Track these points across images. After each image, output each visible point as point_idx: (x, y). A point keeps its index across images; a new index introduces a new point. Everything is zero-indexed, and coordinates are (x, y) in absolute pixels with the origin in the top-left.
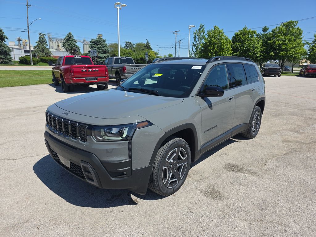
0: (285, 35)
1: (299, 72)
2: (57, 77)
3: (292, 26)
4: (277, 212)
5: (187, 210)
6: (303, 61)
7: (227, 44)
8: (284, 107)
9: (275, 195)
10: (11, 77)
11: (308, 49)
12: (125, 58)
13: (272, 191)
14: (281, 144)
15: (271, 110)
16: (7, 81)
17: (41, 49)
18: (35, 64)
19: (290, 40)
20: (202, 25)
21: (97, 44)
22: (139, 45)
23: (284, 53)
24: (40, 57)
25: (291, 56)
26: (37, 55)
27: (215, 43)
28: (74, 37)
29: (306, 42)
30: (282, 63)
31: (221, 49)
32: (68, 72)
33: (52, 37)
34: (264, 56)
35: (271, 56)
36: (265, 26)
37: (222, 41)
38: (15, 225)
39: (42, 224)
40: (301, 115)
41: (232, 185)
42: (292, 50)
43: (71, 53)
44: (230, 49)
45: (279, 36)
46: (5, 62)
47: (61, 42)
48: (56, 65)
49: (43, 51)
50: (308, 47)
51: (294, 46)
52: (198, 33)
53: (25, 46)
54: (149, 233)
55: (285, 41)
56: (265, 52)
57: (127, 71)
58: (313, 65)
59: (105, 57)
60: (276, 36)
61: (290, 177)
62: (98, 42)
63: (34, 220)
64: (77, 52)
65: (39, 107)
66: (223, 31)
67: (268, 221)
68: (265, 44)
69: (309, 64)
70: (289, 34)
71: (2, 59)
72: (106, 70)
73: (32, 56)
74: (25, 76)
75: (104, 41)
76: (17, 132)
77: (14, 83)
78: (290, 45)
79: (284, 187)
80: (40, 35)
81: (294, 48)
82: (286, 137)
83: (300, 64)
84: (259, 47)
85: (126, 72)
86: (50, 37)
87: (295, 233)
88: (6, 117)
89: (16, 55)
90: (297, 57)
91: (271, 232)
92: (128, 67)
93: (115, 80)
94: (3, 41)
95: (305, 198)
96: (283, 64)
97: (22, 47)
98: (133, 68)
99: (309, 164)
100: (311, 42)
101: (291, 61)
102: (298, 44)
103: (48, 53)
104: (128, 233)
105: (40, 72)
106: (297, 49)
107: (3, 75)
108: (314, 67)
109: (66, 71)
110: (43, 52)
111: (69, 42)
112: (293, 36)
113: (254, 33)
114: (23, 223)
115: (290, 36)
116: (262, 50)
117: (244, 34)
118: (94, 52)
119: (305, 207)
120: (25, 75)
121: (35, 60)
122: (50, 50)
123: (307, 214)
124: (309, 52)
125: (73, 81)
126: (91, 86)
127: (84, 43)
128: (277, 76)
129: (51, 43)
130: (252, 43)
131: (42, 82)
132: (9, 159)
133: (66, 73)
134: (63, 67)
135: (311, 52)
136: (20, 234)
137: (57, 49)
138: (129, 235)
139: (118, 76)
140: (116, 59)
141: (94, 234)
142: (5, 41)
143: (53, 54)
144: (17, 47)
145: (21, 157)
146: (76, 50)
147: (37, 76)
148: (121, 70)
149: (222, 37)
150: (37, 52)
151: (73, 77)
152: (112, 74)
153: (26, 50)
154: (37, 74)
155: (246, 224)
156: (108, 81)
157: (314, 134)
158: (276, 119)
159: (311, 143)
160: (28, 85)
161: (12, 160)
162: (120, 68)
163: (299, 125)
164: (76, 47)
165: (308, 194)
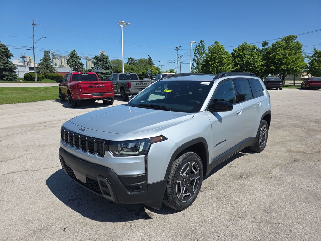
0: (285, 49)
1: (301, 85)
2: (64, 93)
3: (292, 40)
4: (283, 215)
5: (198, 214)
6: (304, 74)
7: (228, 59)
8: (287, 119)
9: (280, 200)
10: (17, 94)
11: (308, 63)
12: (130, 74)
13: (277, 196)
14: (284, 154)
15: (274, 122)
16: (14, 97)
17: (45, 66)
18: (39, 80)
19: (290, 53)
20: (202, 40)
21: (101, 60)
22: (141, 61)
23: (285, 66)
24: (44, 73)
25: (291, 69)
26: (41, 72)
27: (216, 58)
28: (78, 54)
29: (306, 55)
30: (283, 77)
31: (222, 64)
32: (75, 88)
33: (56, 54)
34: (265, 70)
35: (272, 70)
36: (264, 41)
37: (223, 56)
38: (43, 229)
39: (68, 227)
40: (304, 126)
41: (239, 192)
42: (293, 64)
43: (75, 69)
44: (231, 64)
45: (279, 50)
46: (10, 79)
47: (64, 59)
48: (63, 81)
49: (47, 67)
50: (308, 60)
51: (294, 59)
52: (199, 49)
53: (29, 63)
54: (166, 233)
55: (286, 55)
56: (266, 66)
57: (132, 86)
58: (314, 78)
59: (108, 73)
60: (276, 50)
61: (293, 184)
62: (101, 59)
63: (60, 223)
64: (81, 68)
65: (48, 122)
66: (223, 47)
67: (274, 223)
68: (265, 58)
69: (310, 76)
70: (288, 48)
71: (7, 76)
72: (112, 86)
73: (37, 73)
74: (31, 93)
75: (107, 57)
76: (31, 145)
77: (21, 99)
78: (290, 59)
79: (288, 193)
80: (44, 52)
81: (295, 61)
82: (289, 147)
83: (302, 77)
84: (259, 61)
85: (130, 87)
86: (54, 54)
87: (299, 233)
88: (18, 132)
89: (21, 72)
90: (298, 71)
91: (277, 232)
92: (133, 83)
93: (120, 95)
94: (9, 59)
95: (308, 202)
96: (285, 77)
97: (26, 65)
98: (138, 83)
99: (312, 172)
100: (311, 55)
101: (292, 74)
102: (299, 58)
103: (52, 70)
104: (147, 233)
105: (46, 89)
106: (297, 62)
107: (9, 92)
108: (315, 79)
109: (73, 87)
110: (47, 69)
111: (73, 59)
112: (293, 50)
113: (254, 47)
114: (50, 226)
115: (290, 50)
116: (263, 64)
117: (243, 49)
118: (98, 68)
119: (308, 210)
120: (31, 91)
121: (39, 76)
122: (54, 67)
123: (310, 216)
124: (309, 65)
125: (80, 97)
126: (97, 101)
127: (87, 59)
128: (279, 89)
129: (54, 60)
130: (252, 58)
131: (48, 99)
132: (28, 171)
133: (73, 89)
134: (70, 84)
135: (311, 65)
136: (49, 236)
137: (60, 66)
138: (147, 235)
139: (123, 92)
140: (120, 75)
141: (116, 234)
142: (10, 59)
143: (57, 70)
144: (22, 64)
145: (39, 169)
146: (79, 67)
147: (42, 92)
148: (125, 86)
149: (222, 52)
150: (42, 69)
151: (80, 93)
152: (117, 89)
153: (30, 67)
154: (43, 90)
155: (254, 225)
156: (114, 96)
157: (316, 144)
158: (279, 130)
159: (314, 153)
160: (35, 101)
161: (31, 172)
162: (125, 84)
163: (301, 137)
164: (80, 64)
165: (311, 199)
